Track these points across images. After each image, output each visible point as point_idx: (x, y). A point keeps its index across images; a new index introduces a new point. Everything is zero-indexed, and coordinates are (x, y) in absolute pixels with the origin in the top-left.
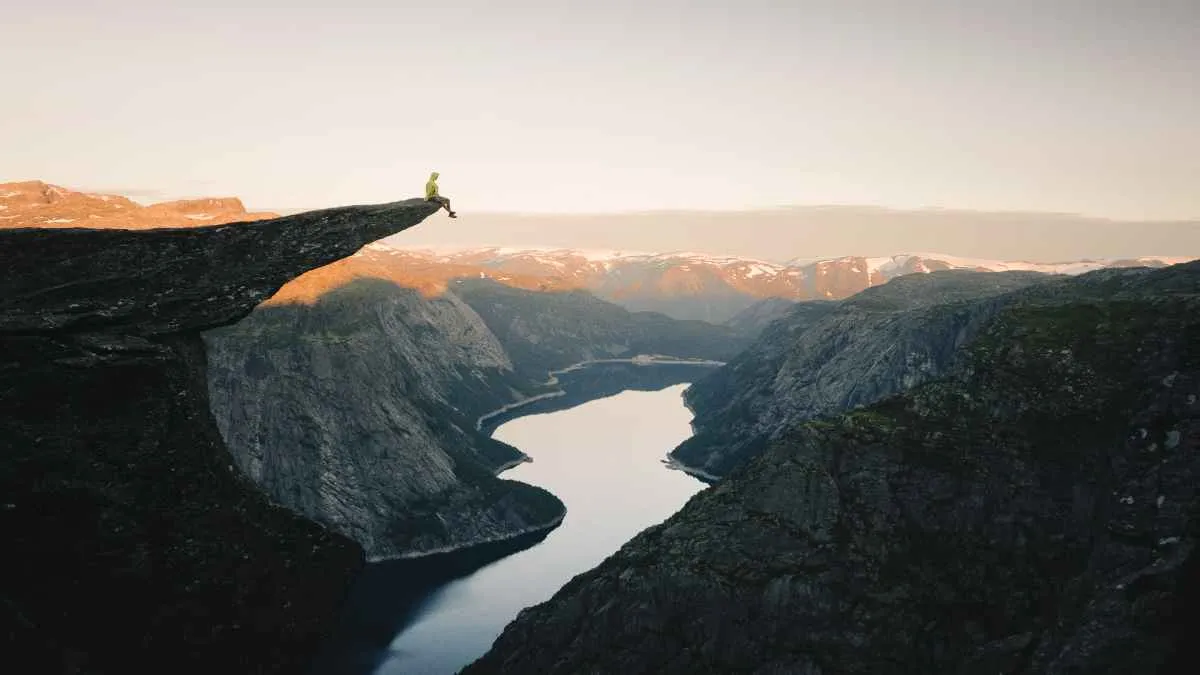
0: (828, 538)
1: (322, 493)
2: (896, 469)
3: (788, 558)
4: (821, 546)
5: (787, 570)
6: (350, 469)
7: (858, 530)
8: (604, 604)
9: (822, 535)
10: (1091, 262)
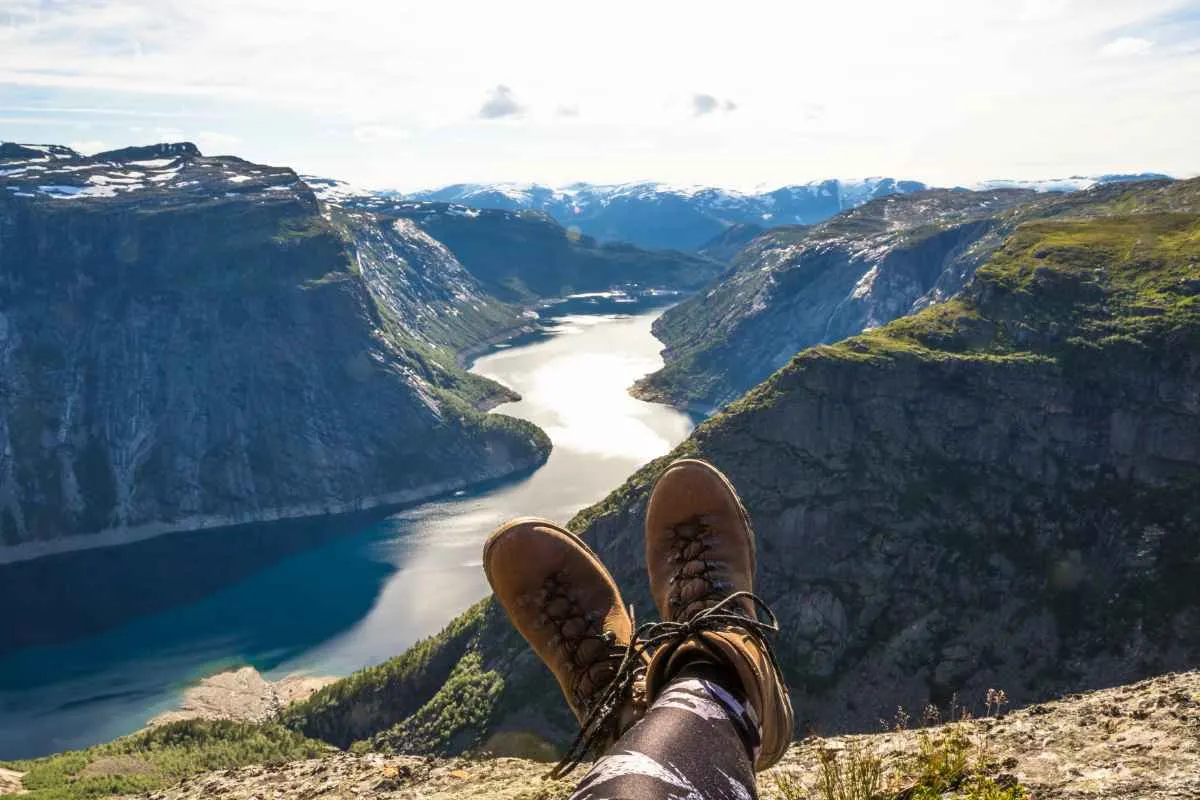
0: (843, 467)
1: (308, 438)
2: (910, 396)
3: (801, 489)
4: (836, 475)
5: (802, 500)
6: (336, 412)
7: (874, 458)
8: (613, 539)
9: (835, 464)
10: (1082, 178)
